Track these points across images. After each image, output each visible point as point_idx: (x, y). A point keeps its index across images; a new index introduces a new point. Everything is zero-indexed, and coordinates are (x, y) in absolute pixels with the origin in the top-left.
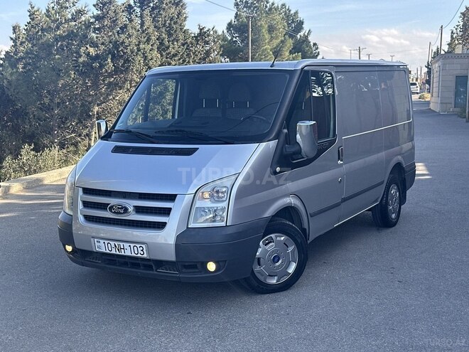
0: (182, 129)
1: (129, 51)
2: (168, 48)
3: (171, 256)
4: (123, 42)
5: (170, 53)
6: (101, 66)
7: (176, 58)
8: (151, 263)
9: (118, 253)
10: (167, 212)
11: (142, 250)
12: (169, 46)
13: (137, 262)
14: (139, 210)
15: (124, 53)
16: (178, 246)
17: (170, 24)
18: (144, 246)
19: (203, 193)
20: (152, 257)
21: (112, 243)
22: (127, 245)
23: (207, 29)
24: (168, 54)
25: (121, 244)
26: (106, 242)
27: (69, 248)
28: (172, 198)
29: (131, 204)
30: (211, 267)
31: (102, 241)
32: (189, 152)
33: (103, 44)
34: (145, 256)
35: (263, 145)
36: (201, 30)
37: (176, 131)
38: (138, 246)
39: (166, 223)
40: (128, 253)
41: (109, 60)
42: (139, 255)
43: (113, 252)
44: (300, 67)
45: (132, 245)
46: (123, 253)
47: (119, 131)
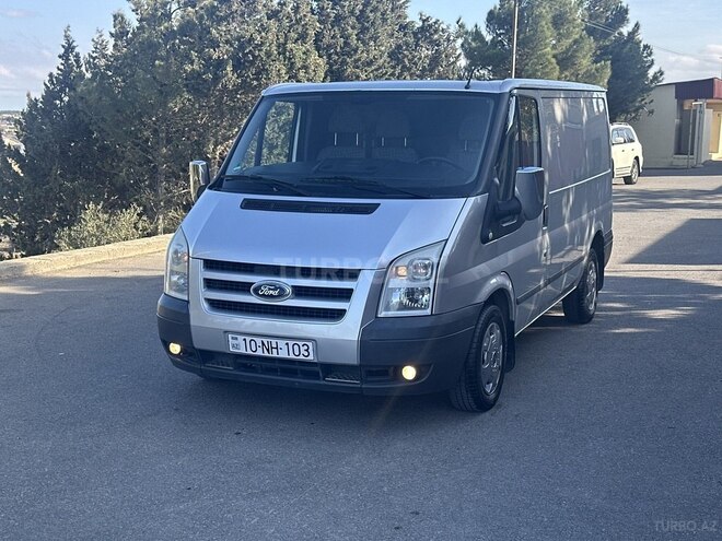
0: (346, 176)
1: (262, 54)
2: (356, 51)
3: (352, 358)
4: (251, 39)
5: (359, 60)
6: (217, 79)
7: (370, 69)
8: (317, 369)
9: (266, 354)
10: (346, 295)
11: (307, 350)
12: (358, 48)
13: (293, 367)
14: (300, 292)
15: (253, 56)
16: (364, 343)
17: (362, 11)
18: (310, 344)
19: (397, 268)
20: (322, 360)
21: (259, 340)
22: (282, 343)
23: (434, 20)
24: (356, 61)
25: (274, 342)
26: (248, 339)
27: (175, 348)
28: (354, 275)
29: (288, 283)
30: (409, 373)
31: (241, 338)
32: (368, 210)
33: (227, 42)
34: (311, 358)
35: (472, 200)
36: (424, 21)
37: (336, 178)
38: (301, 343)
39: (345, 310)
40: (283, 354)
41: (229, 69)
42: (301, 357)
43: (259, 352)
44: (508, 90)
45: (291, 343)
46: (275, 355)
47: (234, 178)
